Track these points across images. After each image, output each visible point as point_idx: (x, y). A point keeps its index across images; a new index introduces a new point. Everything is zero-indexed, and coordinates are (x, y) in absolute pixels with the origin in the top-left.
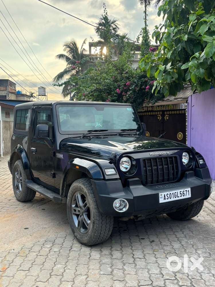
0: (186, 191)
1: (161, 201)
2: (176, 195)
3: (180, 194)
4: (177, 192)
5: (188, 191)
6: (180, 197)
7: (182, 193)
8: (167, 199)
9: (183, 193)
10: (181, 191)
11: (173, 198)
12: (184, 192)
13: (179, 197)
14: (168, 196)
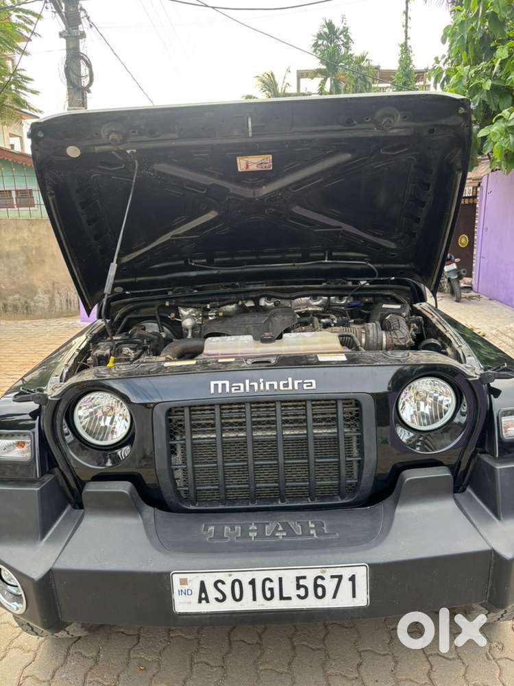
0: (340, 577)
1: (185, 603)
2: (271, 590)
3: (299, 587)
4: (280, 580)
5: (352, 579)
6: (295, 599)
7: (309, 583)
8: (217, 599)
9: (316, 586)
10: (304, 578)
11: (254, 599)
12: (319, 582)
13: (289, 598)
14: (226, 589)
